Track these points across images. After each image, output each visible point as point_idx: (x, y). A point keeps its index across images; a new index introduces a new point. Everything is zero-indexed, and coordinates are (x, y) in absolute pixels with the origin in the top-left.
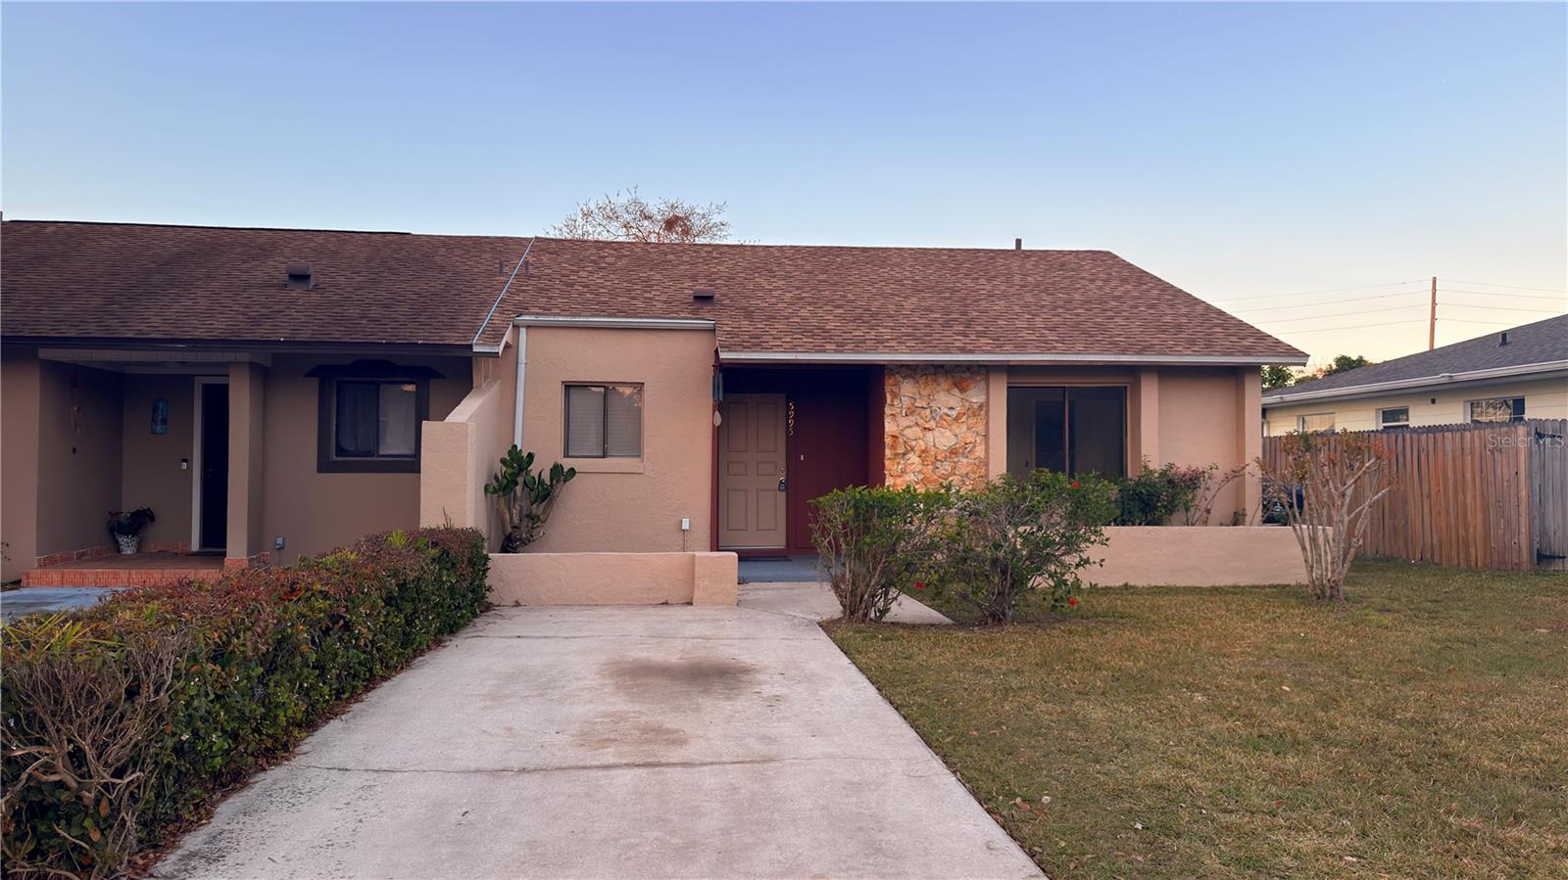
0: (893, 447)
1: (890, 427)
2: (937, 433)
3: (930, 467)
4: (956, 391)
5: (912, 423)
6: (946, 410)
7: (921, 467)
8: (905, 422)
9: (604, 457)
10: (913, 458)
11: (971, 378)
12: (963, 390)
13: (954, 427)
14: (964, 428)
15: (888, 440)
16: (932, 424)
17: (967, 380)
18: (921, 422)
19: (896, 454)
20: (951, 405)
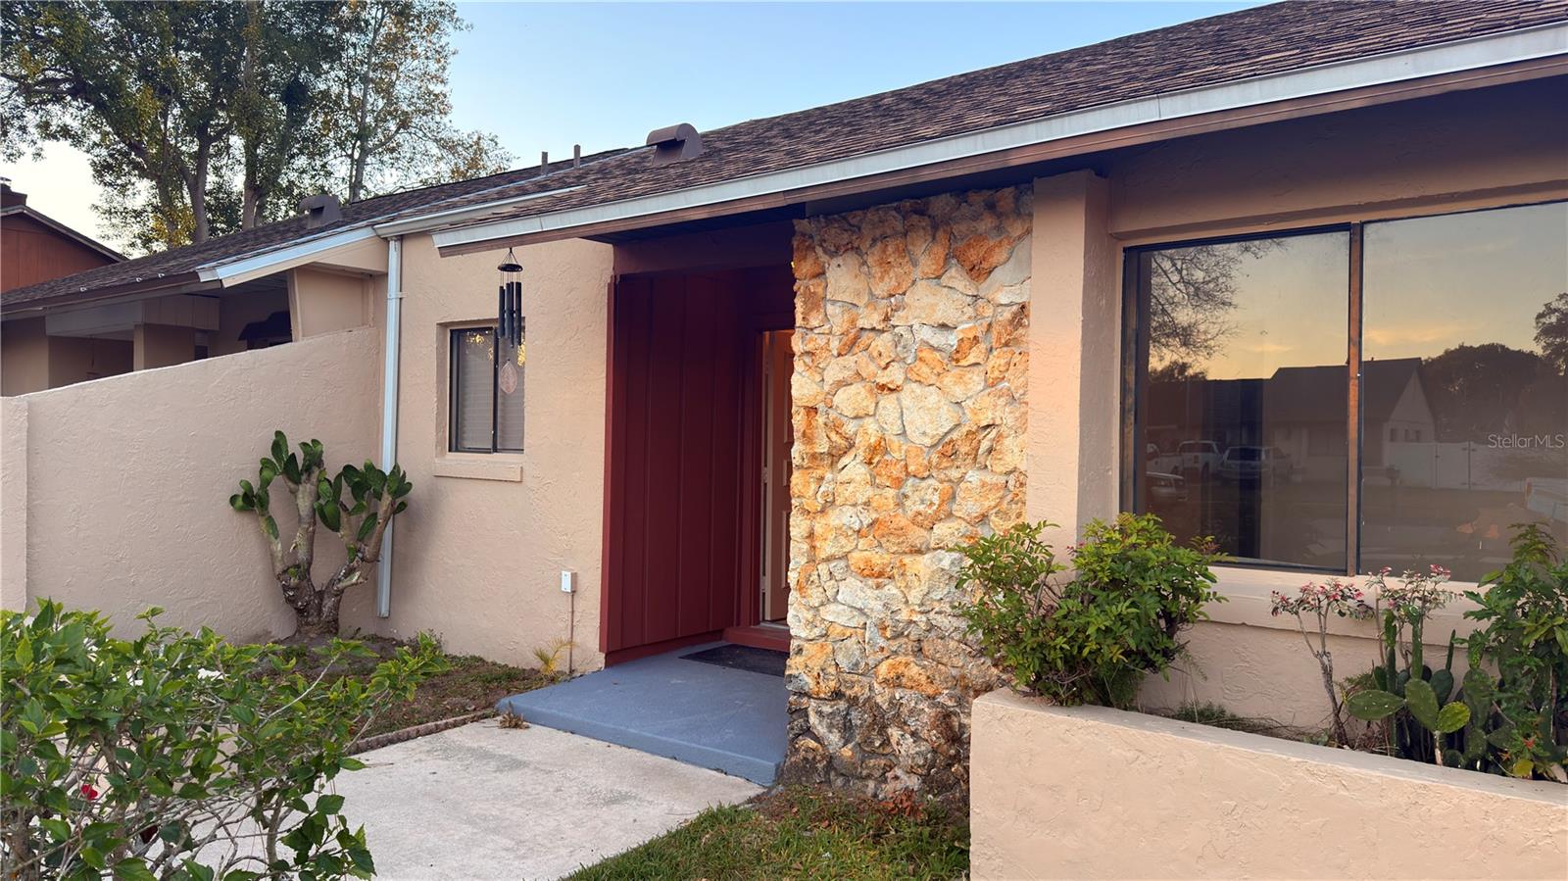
0: (808, 438)
1: (802, 386)
2: (910, 393)
3: (891, 493)
4: (956, 277)
5: (847, 374)
6: (926, 334)
7: (870, 492)
8: (834, 371)
9: (495, 450)
10: (854, 468)
11: (999, 229)
12: (978, 272)
13: (948, 380)
14: (976, 380)
15: (798, 421)
16: (895, 375)
17: (981, 238)
18: (869, 369)
19: (814, 456)
20: (939, 317)
